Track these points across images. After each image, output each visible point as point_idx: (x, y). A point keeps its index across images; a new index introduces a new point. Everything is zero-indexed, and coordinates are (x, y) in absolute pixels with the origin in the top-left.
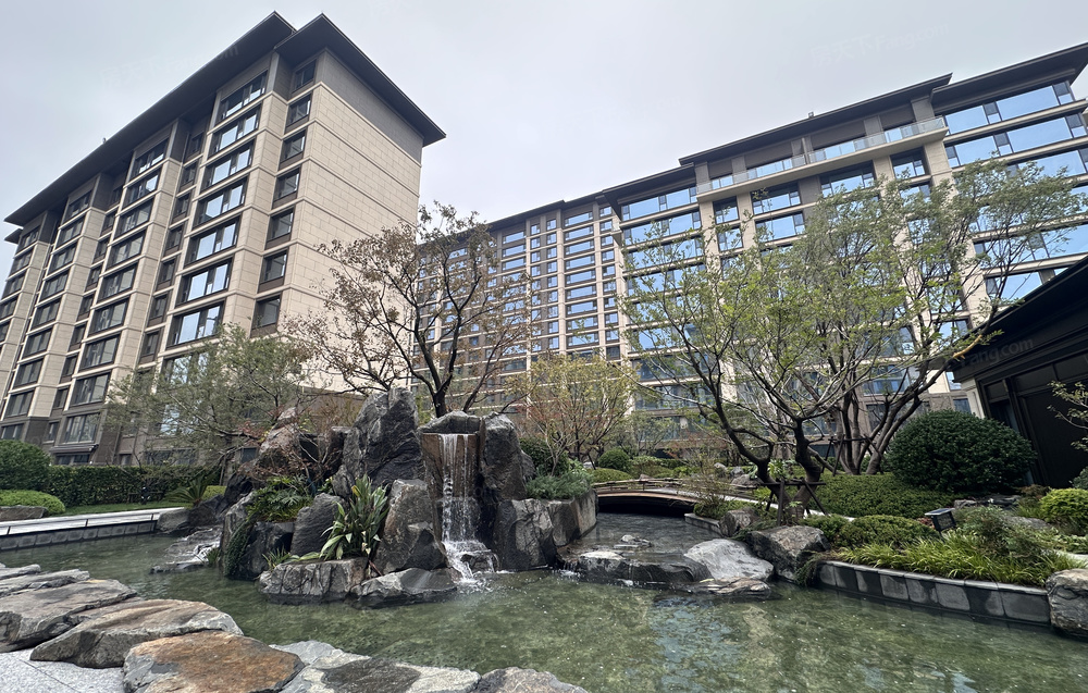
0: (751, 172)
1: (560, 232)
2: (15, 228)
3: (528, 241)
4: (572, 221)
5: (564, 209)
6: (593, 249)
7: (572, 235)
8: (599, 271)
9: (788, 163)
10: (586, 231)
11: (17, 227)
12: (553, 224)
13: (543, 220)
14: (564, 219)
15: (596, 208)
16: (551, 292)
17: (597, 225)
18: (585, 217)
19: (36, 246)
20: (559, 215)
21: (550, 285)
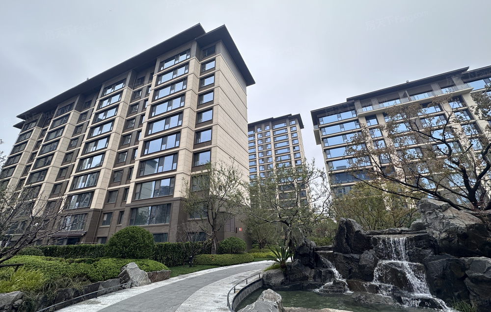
0: (381, 105)
1: (271, 131)
2: (21, 120)
3: (256, 135)
4: (276, 126)
5: (273, 121)
6: (288, 139)
7: (277, 133)
8: (291, 148)
9: (398, 101)
10: (284, 131)
11: (23, 120)
12: (268, 128)
13: (263, 126)
14: (273, 125)
15: (288, 121)
16: (268, 158)
17: (289, 128)
18: (283, 125)
19: (35, 129)
20: (270, 124)
21: (268, 155)
